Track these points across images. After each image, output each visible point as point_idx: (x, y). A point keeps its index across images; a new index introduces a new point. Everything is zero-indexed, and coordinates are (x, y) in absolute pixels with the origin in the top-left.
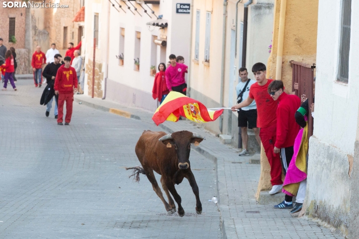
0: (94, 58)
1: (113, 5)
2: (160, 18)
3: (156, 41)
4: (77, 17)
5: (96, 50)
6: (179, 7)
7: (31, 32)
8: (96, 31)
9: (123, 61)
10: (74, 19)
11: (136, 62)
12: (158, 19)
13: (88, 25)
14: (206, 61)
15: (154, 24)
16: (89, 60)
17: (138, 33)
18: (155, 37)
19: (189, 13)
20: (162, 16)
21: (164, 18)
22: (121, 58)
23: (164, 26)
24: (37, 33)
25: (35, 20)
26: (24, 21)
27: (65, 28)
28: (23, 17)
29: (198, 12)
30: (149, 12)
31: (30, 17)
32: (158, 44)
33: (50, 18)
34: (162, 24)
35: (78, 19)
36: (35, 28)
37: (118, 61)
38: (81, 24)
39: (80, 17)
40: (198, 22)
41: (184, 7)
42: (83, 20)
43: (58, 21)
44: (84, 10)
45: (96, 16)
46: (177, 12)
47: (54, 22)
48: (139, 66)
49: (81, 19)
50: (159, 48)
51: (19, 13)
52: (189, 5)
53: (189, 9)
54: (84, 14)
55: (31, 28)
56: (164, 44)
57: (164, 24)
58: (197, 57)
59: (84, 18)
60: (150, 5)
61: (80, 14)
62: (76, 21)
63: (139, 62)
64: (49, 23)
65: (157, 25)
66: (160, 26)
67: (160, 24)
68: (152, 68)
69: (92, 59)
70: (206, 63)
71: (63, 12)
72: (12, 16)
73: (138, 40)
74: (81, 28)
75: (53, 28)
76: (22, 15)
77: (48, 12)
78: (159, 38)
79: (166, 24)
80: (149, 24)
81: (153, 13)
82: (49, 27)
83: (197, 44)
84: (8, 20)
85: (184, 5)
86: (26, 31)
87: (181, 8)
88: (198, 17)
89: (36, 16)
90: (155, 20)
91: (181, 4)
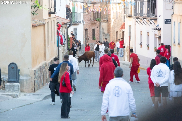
0: (129, 45)
1: (137, 22)
2: (158, 26)
3: (156, 36)
4: (121, 27)
5: (130, 41)
6: (166, 21)
7: (102, 35)
8: (130, 33)
9: (142, 46)
10: (120, 28)
11: (147, 46)
12: (157, 26)
13: (126, 30)
14: (179, 44)
15: (155, 29)
16: (127, 46)
17: (148, 33)
18: (156, 34)
19: (170, 23)
20: (158, 25)
21: (159, 26)
22: (141, 44)
23: (159, 30)
24: (105, 35)
25: (104, 29)
26: (99, 30)
27: (117, 32)
28: (98, 28)
29: (174, 23)
30: (153, 24)
31: (102, 28)
32: (157, 38)
33: (110, 28)
34: (159, 29)
35: (122, 28)
36: (104, 33)
37: (140, 45)
38: (124, 30)
39: (123, 27)
40: (174, 27)
41: (168, 21)
42: (124, 29)
43: (114, 29)
44: (124, 24)
45: (130, 27)
46: (165, 23)
47: (112, 30)
48: (149, 47)
49: (123, 28)
50: (157, 39)
51: (96, 27)
52: (170, 20)
53: (170, 21)
54: (124, 26)
55: (102, 33)
56: (160, 37)
57: (159, 28)
58: (174, 42)
59: (124, 27)
60: (153, 21)
61: (123, 26)
62: (121, 29)
63: (149, 46)
64: (110, 31)
65: (156, 29)
66: (158, 30)
67: (158, 29)
68: (155, 48)
69: (128, 45)
70: (179, 45)
71: (115, 25)
72: (93, 28)
73: (148, 36)
74: (123, 32)
75: (111, 33)
76: (98, 27)
77: (109, 26)
78: (157, 35)
79: (161, 29)
80: (152, 29)
81: (155, 24)
82: (110, 32)
83: (175, 37)
84: (92, 30)
85: (168, 20)
86: (100, 34)
87: (167, 21)
88: (174, 25)
89: (104, 28)
90: (155, 27)
91: (167, 20)
